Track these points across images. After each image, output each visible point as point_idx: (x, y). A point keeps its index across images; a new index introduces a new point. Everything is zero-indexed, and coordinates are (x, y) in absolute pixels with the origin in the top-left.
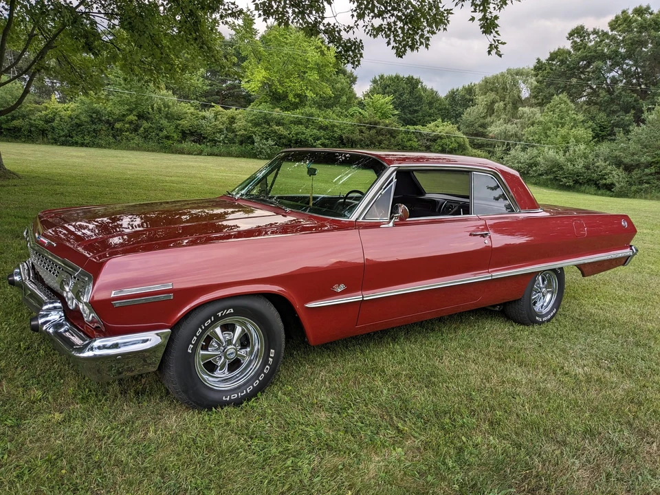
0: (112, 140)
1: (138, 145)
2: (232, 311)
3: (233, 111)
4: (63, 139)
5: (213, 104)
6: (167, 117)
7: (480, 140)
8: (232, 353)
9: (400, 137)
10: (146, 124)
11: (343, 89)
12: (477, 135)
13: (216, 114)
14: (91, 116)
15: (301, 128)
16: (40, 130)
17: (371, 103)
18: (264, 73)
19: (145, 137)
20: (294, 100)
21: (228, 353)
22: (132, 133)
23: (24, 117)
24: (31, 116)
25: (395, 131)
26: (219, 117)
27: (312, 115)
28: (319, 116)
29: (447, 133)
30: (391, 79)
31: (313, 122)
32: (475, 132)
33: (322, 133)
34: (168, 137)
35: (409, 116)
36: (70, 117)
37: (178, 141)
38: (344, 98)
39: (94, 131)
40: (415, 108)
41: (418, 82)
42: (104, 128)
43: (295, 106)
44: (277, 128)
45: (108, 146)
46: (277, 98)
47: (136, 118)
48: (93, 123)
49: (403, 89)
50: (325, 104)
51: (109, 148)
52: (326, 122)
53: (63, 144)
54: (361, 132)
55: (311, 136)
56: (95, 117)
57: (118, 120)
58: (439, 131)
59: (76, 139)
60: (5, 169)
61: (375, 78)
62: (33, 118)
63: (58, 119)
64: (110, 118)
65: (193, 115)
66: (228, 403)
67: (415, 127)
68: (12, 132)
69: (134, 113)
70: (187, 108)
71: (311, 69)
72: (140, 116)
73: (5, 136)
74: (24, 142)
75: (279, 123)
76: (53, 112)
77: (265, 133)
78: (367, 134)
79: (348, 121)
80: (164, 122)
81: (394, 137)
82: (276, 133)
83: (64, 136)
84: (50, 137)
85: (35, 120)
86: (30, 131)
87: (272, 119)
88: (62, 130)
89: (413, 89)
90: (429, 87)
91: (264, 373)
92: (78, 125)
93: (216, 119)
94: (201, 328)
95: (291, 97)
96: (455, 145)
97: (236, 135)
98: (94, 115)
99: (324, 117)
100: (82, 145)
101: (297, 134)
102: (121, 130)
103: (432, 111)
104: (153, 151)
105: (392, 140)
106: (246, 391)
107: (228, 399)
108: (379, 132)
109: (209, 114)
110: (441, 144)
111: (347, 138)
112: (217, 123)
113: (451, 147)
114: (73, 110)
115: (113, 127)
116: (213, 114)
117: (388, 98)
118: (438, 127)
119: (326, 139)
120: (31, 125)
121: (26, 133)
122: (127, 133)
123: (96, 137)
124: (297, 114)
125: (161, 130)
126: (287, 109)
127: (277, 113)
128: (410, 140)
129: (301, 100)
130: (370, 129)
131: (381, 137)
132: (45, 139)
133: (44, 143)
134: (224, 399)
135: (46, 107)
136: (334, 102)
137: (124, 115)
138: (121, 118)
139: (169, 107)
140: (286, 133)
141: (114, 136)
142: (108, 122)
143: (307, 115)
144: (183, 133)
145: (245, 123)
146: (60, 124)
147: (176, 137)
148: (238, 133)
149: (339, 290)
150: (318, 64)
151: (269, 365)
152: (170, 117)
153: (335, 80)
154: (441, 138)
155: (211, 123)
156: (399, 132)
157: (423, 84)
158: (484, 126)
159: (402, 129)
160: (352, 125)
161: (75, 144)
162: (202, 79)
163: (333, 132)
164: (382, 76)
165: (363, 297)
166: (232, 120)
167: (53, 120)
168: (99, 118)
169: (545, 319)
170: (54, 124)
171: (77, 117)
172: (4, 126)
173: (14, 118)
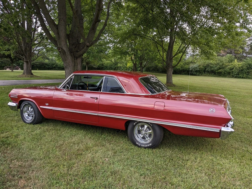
4: (235, 75)
14: (247, 67)
16: (228, 73)
23: (223, 68)
24: (225, 68)
36: (239, 67)
39: (248, 72)
48: (248, 69)
53: (236, 77)
56: (249, 67)
59: (240, 75)
63: (235, 68)
68: (219, 73)
73: (217, 75)
74: (222, 77)
76: (234, 66)
83: (236, 74)
84: (231, 75)
85: (227, 69)
86: (225, 73)
88: (236, 72)
92: (242, 70)
100: (242, 78)
120: (225, 71)
121: (223, 74)
123: (248, 75)
133: (229, 77)
135: (232, 64)
146: (235, 70)
149: (47, 105)
161: (240, 77)
167: (233, 69)
169: (143, 146)
170: (233, 70)
171: (242, 67)
172: (216, 72)
173: (220, 69)
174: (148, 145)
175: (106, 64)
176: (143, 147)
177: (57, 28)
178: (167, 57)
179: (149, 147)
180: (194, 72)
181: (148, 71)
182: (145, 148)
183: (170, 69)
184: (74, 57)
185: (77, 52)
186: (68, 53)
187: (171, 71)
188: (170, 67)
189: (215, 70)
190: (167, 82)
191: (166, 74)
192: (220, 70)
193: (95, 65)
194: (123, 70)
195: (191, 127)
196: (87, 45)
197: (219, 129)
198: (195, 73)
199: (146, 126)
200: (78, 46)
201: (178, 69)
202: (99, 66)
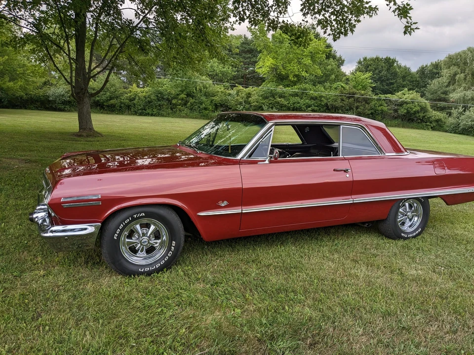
0: (170, 111)
1: (186, 114)
2: (144, 215)
3: (250, 89)
4: (140, 111)
5: (237, 85)
6: (205, 95)
7: (443, 104)
8: (145, 242)
9: (373, 103)
10: (192, 100)
11: (332, 70)
12: (440, 100)
13: (238, 92)
14: (158, 96)
15: (297, 99)
16: (127, 106)
17: (354, 79)
18: (271, 61)
19: (191, 109)
20: (293, 79)
21: (142, 241)
22: (182, 106)
23: (117, 97)
24: (121, 97)
25: (369, 99)
26: (240, 93)
27: (305, 89)
28: (311, 90)
29: (411, 99)
30: (372, 60)
31: (306, 94)
32: (438, 98)
33: (313, 102)
34: (205, 109)
35: (386, 87)
36: (145, 97)
37: (212, 111)
38: (333, 76)
39: (159, 105)
40: (391, 81)
41: (394, 61)
42: (165, 104)
43: (295, 83)
44: (280, 99)
45: (168, 115)
46: (281, 78)
47: (186, 96)
48: (159, 100)
49: (382, 67)
50: (319, 81)
51: (169, 117)
52: (316, 94)
53: (141, 114)
54: (342, 100)
55: (304, 104)
56: (160, 96)
57: (174, 98)
58: (405, 98)
59: (148, 111)
60: (94, 131)
61: (360, 60)
62: (123, 98)
63: (138, 98)
64: (169, 97)
65: (223, 93)
66: (142, 273)
67: (386, 95)
68: (110, 107)
69: (184, 93)
70: (219, 88)
71: (307, 56)
72: (188, 95)
73: (106, 110)
74: (117, 114)
75: (281, 97)
76: (135, 94)
77: (271, 103)
78: (347, 101)
79: (333, 93)
80: (203, 98)
81: (368, 104)
82: (279, 103)
83: (141, 109)
84: (132, 110)
85: (123, 100)
86: (121, 107)
87: (276, 94)
88: (140, 105)
89: (390, 67)
90: (403, 65)
91: (168, 256)
92: (150, 102)
93: (238, 95)
94: (123, 224)
95: (291, 78)
96: (418, 108)
97: (251, 106)
98: (159, 95)
99: (314, 91)
100: (152, 115)
101: (294, 103)
102: (175, 105)
103: (405, 83)
104: (196, 118)
105: (367, 106)
106: (156, 267)
107: (143, 270)
108: (357, 100)
109: (233, 92)
110: (406, 108)
111: (332, 105)
112: (239, 98)
113: (414, 110)
114: (146, 93)
115: (171, 103)
116: (236, 92)
117: (368, 75)
118: (404, 95)
119: (315, 106)
120: (121, 103)
121: (118, 108)
122: (180, 106)
123: (160, 110)
124: (295, 89)
125: (201, 104)
126: (288, 86)
127: (280, 89)
128: (381, 105)
129: (299, 79)
130: (349, 98)
131: (358, 104)
132: (130, 112)
133: (129, 114)
134: (140, 270)
135: (131, 91)
136: (325, 79)
137: (178, 95)
138: (176, 97)
139: (207, 88)
140: (286, 103)
141: (172, 109)
142: (168, 99)
143: (302, 89)
144: (216, 105)
145: (257, 97)
146: (139, 102)
147: (211, 108)
148: (252, 105)
149: (223, 205)
150: (311, 53)
151: (172, 251)
152: (207, 95)
153: (326, 63)
154: (407, 103)
155: (234, 98)
156: (372, 100)
157: (399, 63)
158: (445, 93)
159: (374, 97)
160: (335, 96)
161: (147, 115)
162: (231, 67)
163: (321, 101)
164: (366, 58)
165: (242, 211)
166: (249, 95)
167: (134, 99)
168: (162, 97)
170: (135, 102)
171: (149, 97)
172: (105, 104)
173: (111, 98)
174: (417, 232)
188: (85, 95)
189: (102, 101)
192: (112, 102)
198: (62, 107)
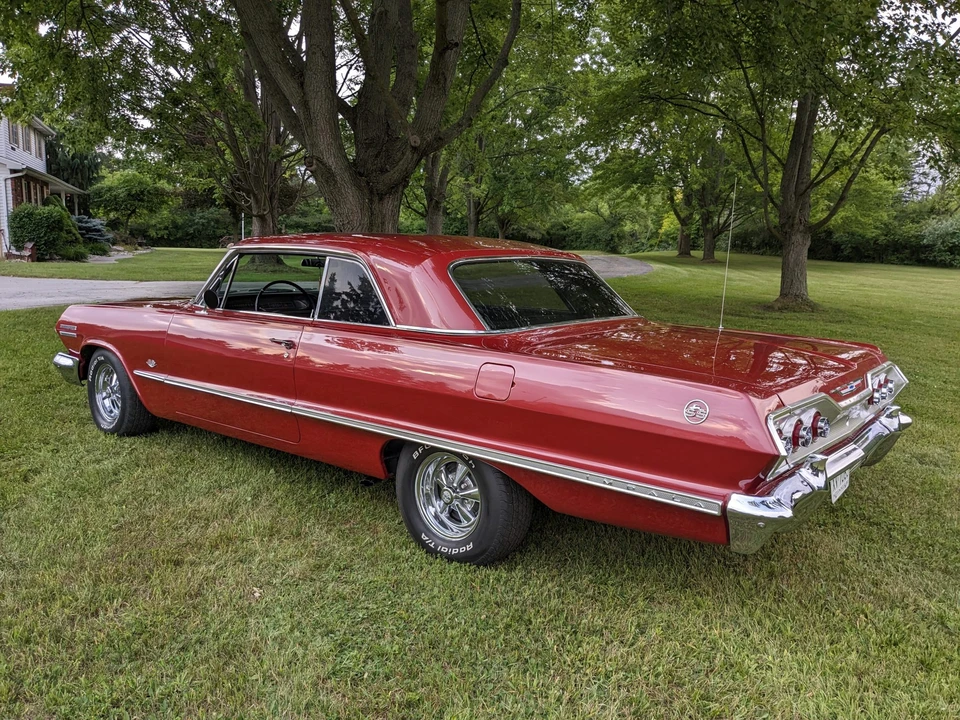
2: (103, 358)
94: (93, 366)
149: (152, 366)
169: (444, 550)
174: (462, 550)
175: (577, 224)
176: (442, 553)
177: (302, 85)
178: (784, 187)
179: (462, 559)
180: (940, 251)
181: (742, 248)
182: (450, 559)
183: (797, 238)
184: (371, 192)
185: (383, 171)
186: (343, 177)
187: (801, 245)
188: (796, 227)
190: (783, 294)
191: (780, 260)
193: (533, 229)
194: (643, 244)
195: (604, 483)
196: (413, 144)
197: (720, 503)
198: (948, 257)
199: (462, 468)
200: (387, 151)
201: (872, 242)
202: (548, 233)
